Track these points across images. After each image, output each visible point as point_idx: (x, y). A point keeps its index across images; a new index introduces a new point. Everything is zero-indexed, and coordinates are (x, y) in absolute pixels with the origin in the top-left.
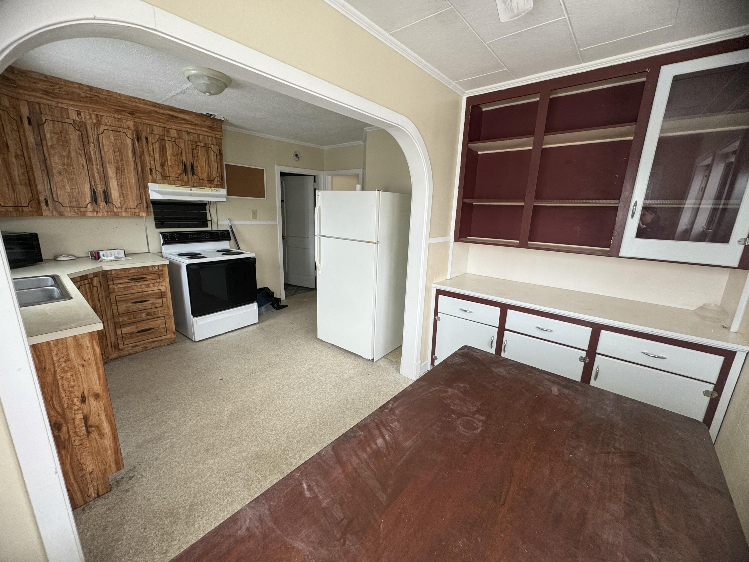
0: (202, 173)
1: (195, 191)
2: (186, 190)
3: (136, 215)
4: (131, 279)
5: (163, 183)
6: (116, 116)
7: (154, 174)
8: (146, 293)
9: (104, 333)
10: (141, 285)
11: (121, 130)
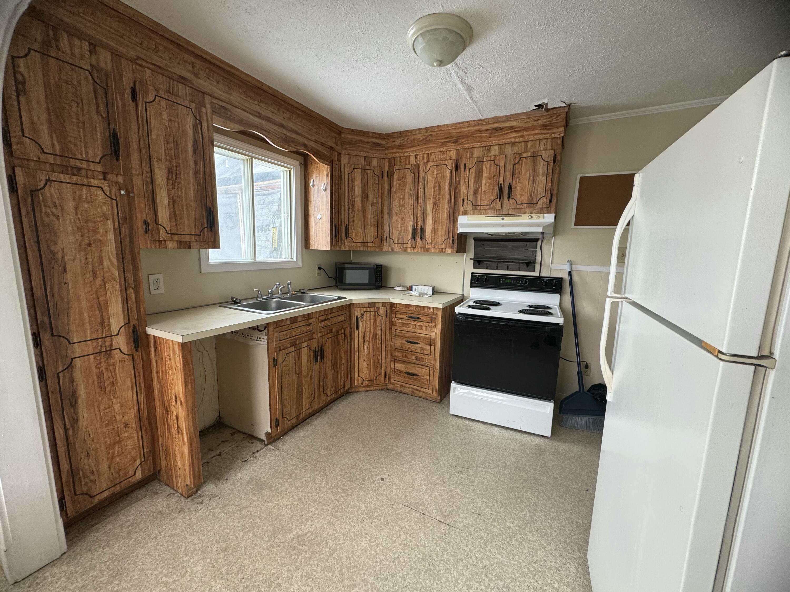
0: (522, 195)
1: (508, 220)
2: (498, 220)
3: (442, 252)
4: (409, 317)
5: (474, 214)
6: (442, 150)
7: (465, 204)
8: (418, 334)
9: (380, 361)
10: (416, 325)
11: (443, 162)
